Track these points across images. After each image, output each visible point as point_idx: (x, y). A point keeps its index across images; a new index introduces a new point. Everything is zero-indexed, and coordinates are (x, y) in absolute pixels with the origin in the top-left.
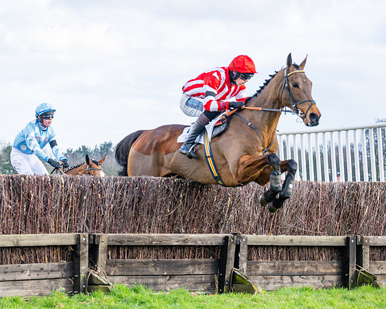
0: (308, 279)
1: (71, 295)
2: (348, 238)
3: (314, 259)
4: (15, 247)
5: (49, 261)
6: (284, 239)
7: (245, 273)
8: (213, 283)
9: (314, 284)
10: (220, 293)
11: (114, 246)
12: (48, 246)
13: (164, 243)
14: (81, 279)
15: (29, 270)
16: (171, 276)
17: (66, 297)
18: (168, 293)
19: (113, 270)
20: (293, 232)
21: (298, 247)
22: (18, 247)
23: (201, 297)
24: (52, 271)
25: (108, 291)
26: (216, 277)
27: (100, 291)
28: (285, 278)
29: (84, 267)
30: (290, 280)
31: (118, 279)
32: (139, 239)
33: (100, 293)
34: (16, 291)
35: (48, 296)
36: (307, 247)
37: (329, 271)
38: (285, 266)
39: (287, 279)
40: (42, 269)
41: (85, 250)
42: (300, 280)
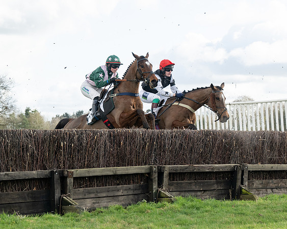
5: (133, 183)
6: (268, 167)
7: (247, 188)
8: (229, 194)
10: (233, 200)
11: (172, 173)
13: (202, 170)
14: (154, 194)
16: (205, 191)
19: (172, 188)
21: (275, 171)
22: (116, 175)
24: (136, 189)
26: (230, 191)
28: (268, 190)
29: (155, 186)
30: (271, 191)
31: (174, 193)
38: (269, 183)
40: (130, 188)
42: (277, 191)
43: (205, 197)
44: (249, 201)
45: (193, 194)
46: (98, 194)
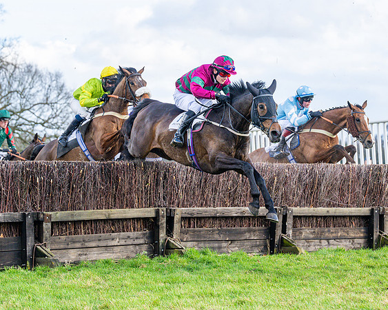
0: (341, 242)
1: (152, 257)
2: (373, 209)
3: (345, 226)
4: (107, 220)
5: (134, 230)
6: (322, 210)
7: (291, 238)
8: (266, 246)
9: (346, 246)
10: (271, 254)
11: (186, 218)
12: (133, 219)
13: (226, 215)
14: (161, 244)
15: (118, 238)
16: (232, 241)
17: (148, 259)
18: (230, 255)
19: (186, 237)
20: (329, 205)
21: (333, 217)
22: (110, 220)
23: (256, 258)
24: (137, 238)
25: (181, 254)
26: (268, 241)
27: (175, 254)
28: (323, 241)
29: (162, 234)
30: (327, 243)
31: (189, 244)
32: (206, 212)
33: (175, 255)
34: (108, 254)
35: (133, 258)
36: (341, 217)
37: (358, 236)
38: (323, 232)
39: (324, 242)
40: (129, 237)
41: (163, 221)
42: (335, 243)
46: (86, 244)
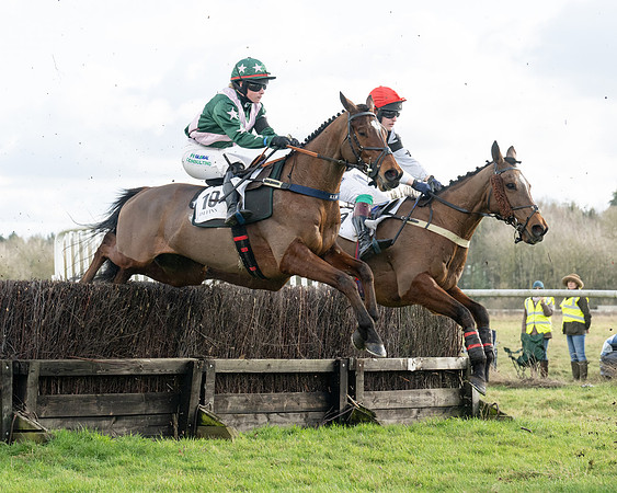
0: (288, 417)
6: (259, 364)
7: (213, 411)
11: (45, 377)
14: (4, 423)
16: (118, 417)
19: (44, 410)
26: (175, 417)
28: (250, 416)
29: (7, 406)
30: (266, 419)
31: (50, 422)
37: (314, 406)
38: (261, 400)
39: (252, 418)
41: (8, 383)
42: (279, 418)
43: (119, 431)
44: (217, 441)
45: (93, 423)
